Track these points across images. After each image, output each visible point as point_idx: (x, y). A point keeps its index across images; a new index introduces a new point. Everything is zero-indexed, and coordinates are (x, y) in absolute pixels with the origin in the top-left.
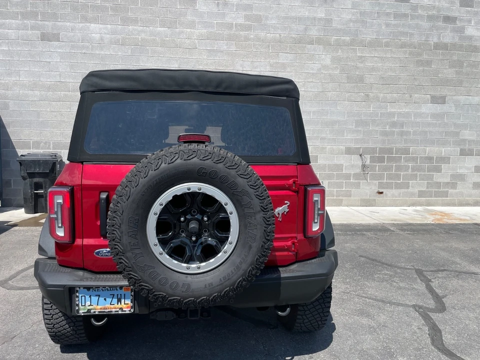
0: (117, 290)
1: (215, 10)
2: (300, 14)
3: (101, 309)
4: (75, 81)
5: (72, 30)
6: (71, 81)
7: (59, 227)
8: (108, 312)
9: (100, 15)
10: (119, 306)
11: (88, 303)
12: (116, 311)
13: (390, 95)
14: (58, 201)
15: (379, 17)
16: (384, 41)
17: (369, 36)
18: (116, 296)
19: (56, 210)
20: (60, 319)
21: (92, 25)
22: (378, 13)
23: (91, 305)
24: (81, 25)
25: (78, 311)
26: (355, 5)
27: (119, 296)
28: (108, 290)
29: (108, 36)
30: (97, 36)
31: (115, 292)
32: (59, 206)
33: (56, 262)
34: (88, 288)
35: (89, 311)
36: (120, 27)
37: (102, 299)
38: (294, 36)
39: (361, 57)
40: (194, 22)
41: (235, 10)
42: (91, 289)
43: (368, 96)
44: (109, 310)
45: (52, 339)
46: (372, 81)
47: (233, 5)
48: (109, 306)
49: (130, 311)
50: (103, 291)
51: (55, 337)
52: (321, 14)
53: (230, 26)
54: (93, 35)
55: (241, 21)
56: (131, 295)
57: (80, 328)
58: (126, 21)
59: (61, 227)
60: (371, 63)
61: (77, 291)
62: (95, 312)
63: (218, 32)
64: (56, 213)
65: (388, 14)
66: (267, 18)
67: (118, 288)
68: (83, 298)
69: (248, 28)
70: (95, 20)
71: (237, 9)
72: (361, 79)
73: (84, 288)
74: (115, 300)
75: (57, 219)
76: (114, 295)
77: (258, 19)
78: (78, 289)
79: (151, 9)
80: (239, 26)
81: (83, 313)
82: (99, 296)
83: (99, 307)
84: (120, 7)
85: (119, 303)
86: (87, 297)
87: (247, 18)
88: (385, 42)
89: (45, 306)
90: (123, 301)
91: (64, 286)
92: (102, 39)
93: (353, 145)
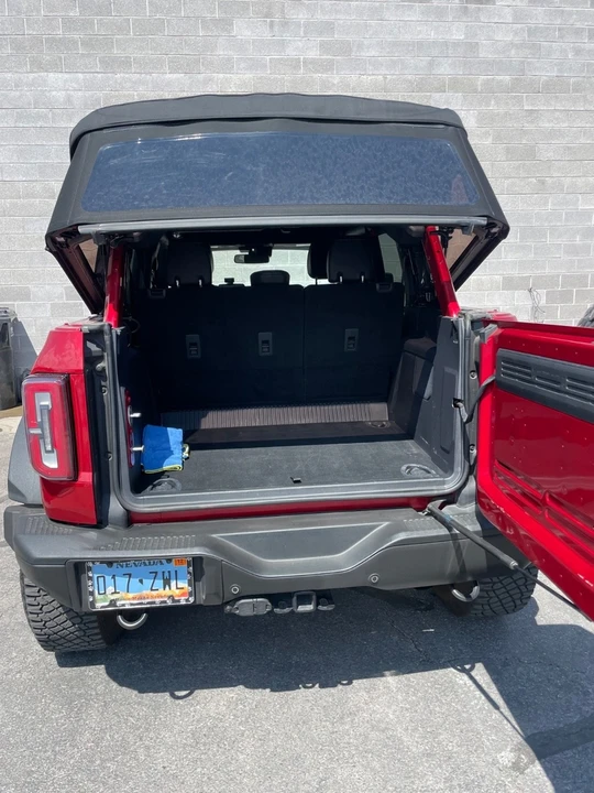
0: (161, 563)
1: (267, 35)
2: (420, 36)
3: (134, 598)
4: (29, 179)
5: (17, 86)
6: (21, 178)
7: (47, 452)
8: (148, 603)
9: (63, 56)
10: (167, 592)
11: (110, 589)
12: (162, 602)
13: (583, 179)
14: (43, 403)
15: (561, 37)
16: (572, 80)
17: (545, 73)
18: (160, 575)
19: (39, 420)
20: (56, 613)
21: (51, 75)
22: (559, 29)
23: (115, 592)
24: (31, 76)
25: (93, 603)
26: (519, 17)
27: (167, 575)
28: (145, 565)
29: (80, 93)
30: (61, 95)
31: (158, 568)
32: (46, 412)
33: (43, 513)
34: (110, 563)
35: (113, 603)
36: (100, 75)
37: (134, 581)
38: (410, 77)
39: (531, 112)
40: (229, 60)
41: (302, 33)
42: (115, 564)
43: (543, 183)
44: (149, 600)
45: (42, 646)
46: (550, 155)
47: (299, 25)
48: (149, 592)
49: (187, 600)
50: (136, 566)
51: (47, 642)
52: (458, 35)
53: (295, 64)
54: (54, 93)
55: (313, 54)
56: (189, 573)
57: (91, 625)
58: (110, 64)
59: (53, 451)
60: (549, 122)
61: (90, 569)
62: (123, 605)
63: (273, 76)
64: (41, 426)
65: (578, 32)
66: (360, 46)
67: (164, 561)
68: (101, 580)
69: (328, 67)
70: (55, 66)
71: (305, 33)
72: (530, 153)
73: (101, 563)
74: (159, 583)
75: (42, 436)
76: (156, 573)
77: (345, 48)
78: (91, 565)
79: (153, 40)
80: (311, 63)
81: (102, 607)
82: (130, 575)
83: (131, 595)
84: (97, 40)
85: (167, 587)
86: (109, 578)
87: (324, 47)
88: (574, 83)
89: (28, 591)
90: (173, 583)
91: (65, 561)
92: (69, 100)
93: (516, 273)
